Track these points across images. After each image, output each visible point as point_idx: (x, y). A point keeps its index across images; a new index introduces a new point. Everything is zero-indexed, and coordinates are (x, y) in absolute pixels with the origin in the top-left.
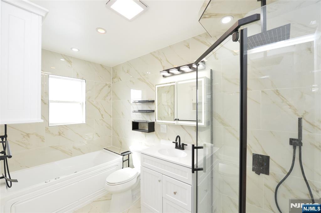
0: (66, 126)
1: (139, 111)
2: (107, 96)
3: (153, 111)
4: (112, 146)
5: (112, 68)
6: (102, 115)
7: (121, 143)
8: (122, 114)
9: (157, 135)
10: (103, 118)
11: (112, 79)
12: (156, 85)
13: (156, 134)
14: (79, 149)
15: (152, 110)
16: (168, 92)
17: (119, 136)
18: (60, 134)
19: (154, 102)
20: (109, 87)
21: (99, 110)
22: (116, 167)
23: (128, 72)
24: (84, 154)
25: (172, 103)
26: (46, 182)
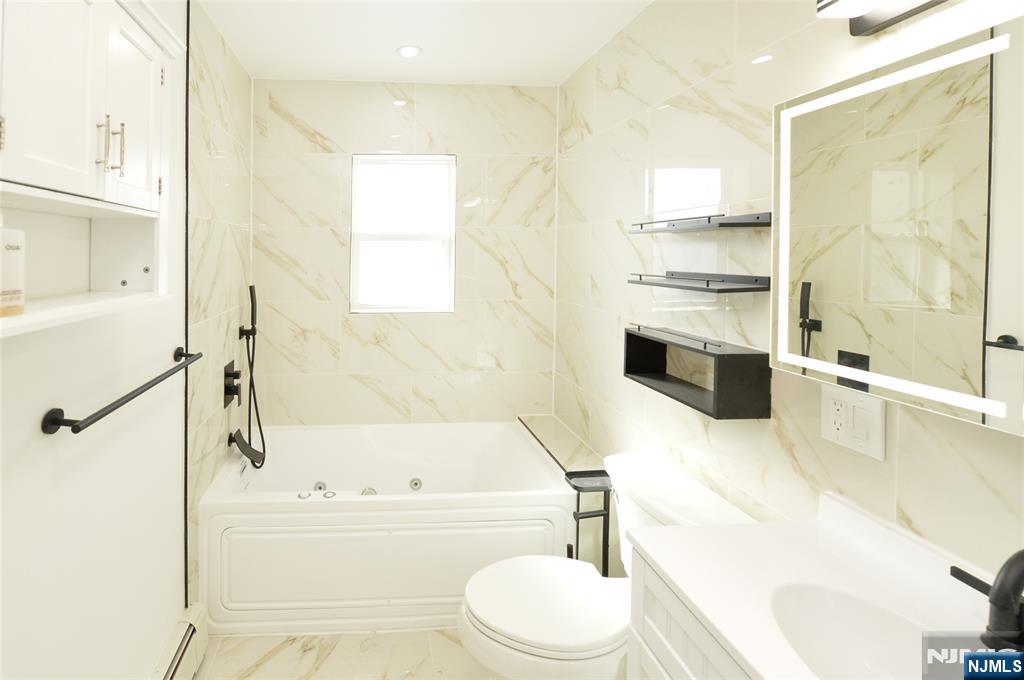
0: (396, 319)
1: (671, 275)
2: (538, 208)
3: (762, 285)
4: (552, 415)
5: (561, 87)
6: (515, 286)
7: (586, 416)
8: (594, 285)
9: (790, 449)
10: (521, 298)
11: (560, 134)
12: (779, 108)
13: (780, 435)
14: (431, 400)
15: (756, 280)
16: (927, 154)
17: (577, 381)
18: (377, 342)
19: (769, 224)
20: (546, 170)
21: (502, 264)
22: (542, 528)
23: (619, 87)
24: (447, 421)
25: (961, 225)
26: (299, 496)
